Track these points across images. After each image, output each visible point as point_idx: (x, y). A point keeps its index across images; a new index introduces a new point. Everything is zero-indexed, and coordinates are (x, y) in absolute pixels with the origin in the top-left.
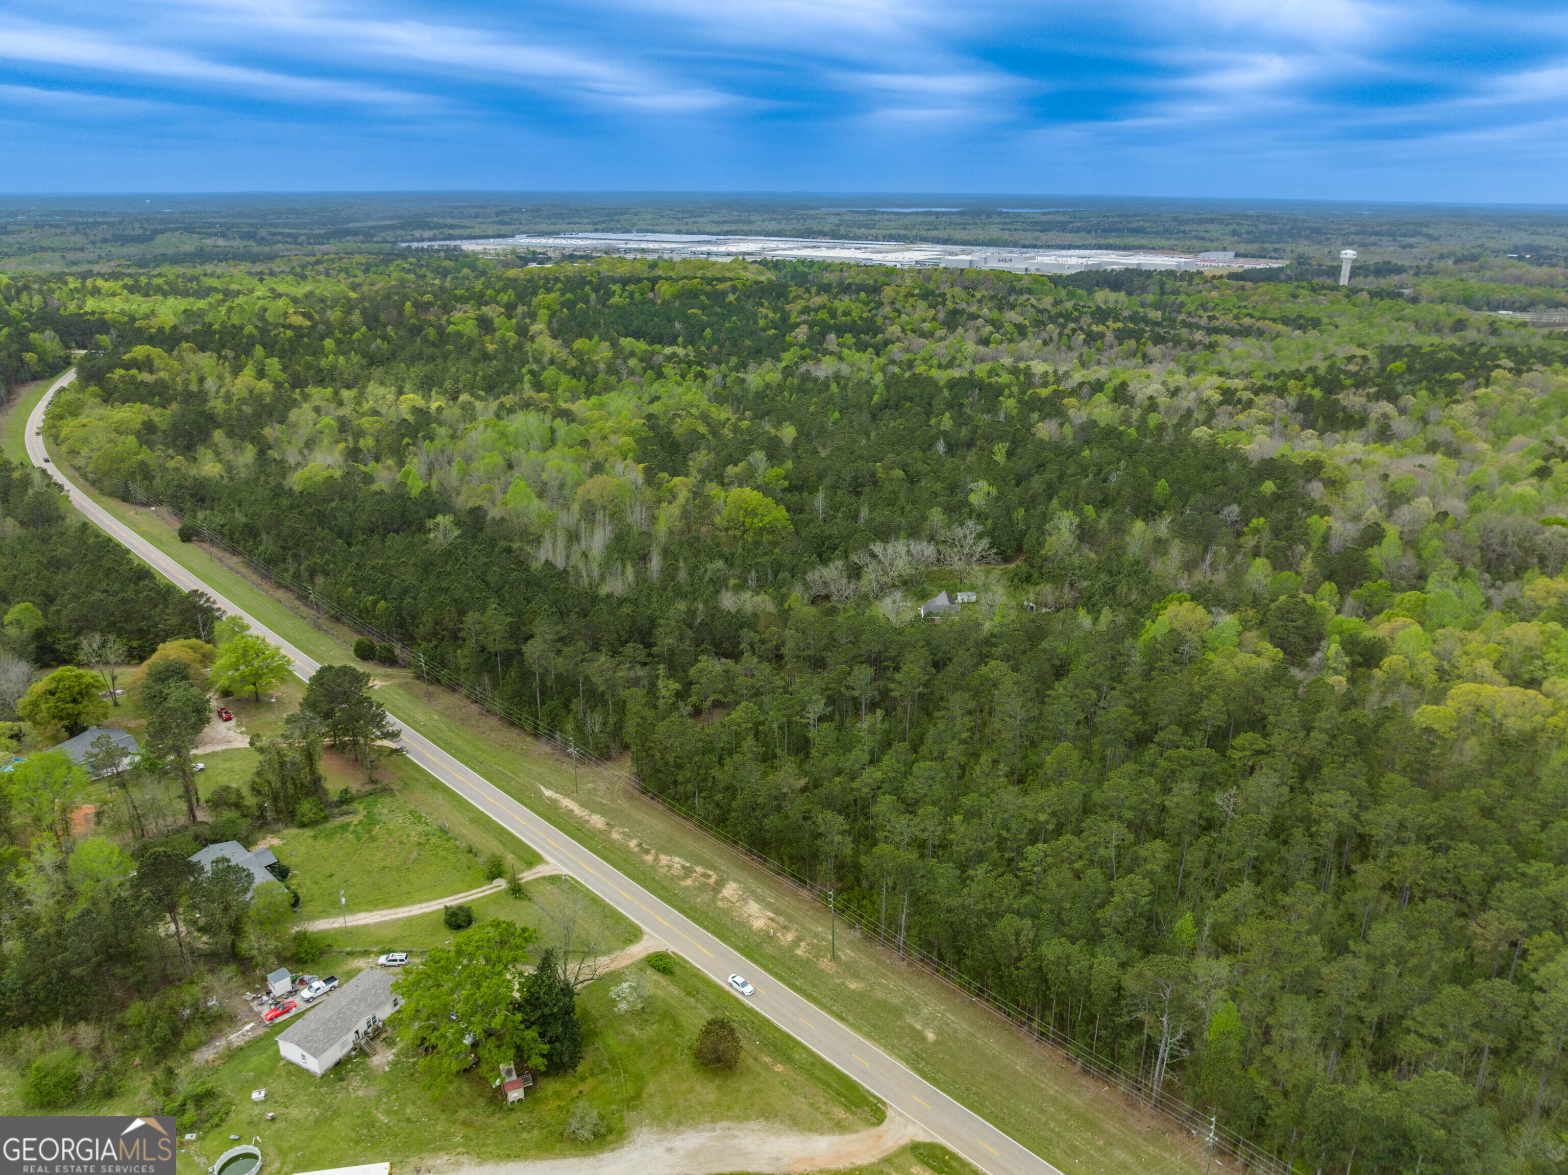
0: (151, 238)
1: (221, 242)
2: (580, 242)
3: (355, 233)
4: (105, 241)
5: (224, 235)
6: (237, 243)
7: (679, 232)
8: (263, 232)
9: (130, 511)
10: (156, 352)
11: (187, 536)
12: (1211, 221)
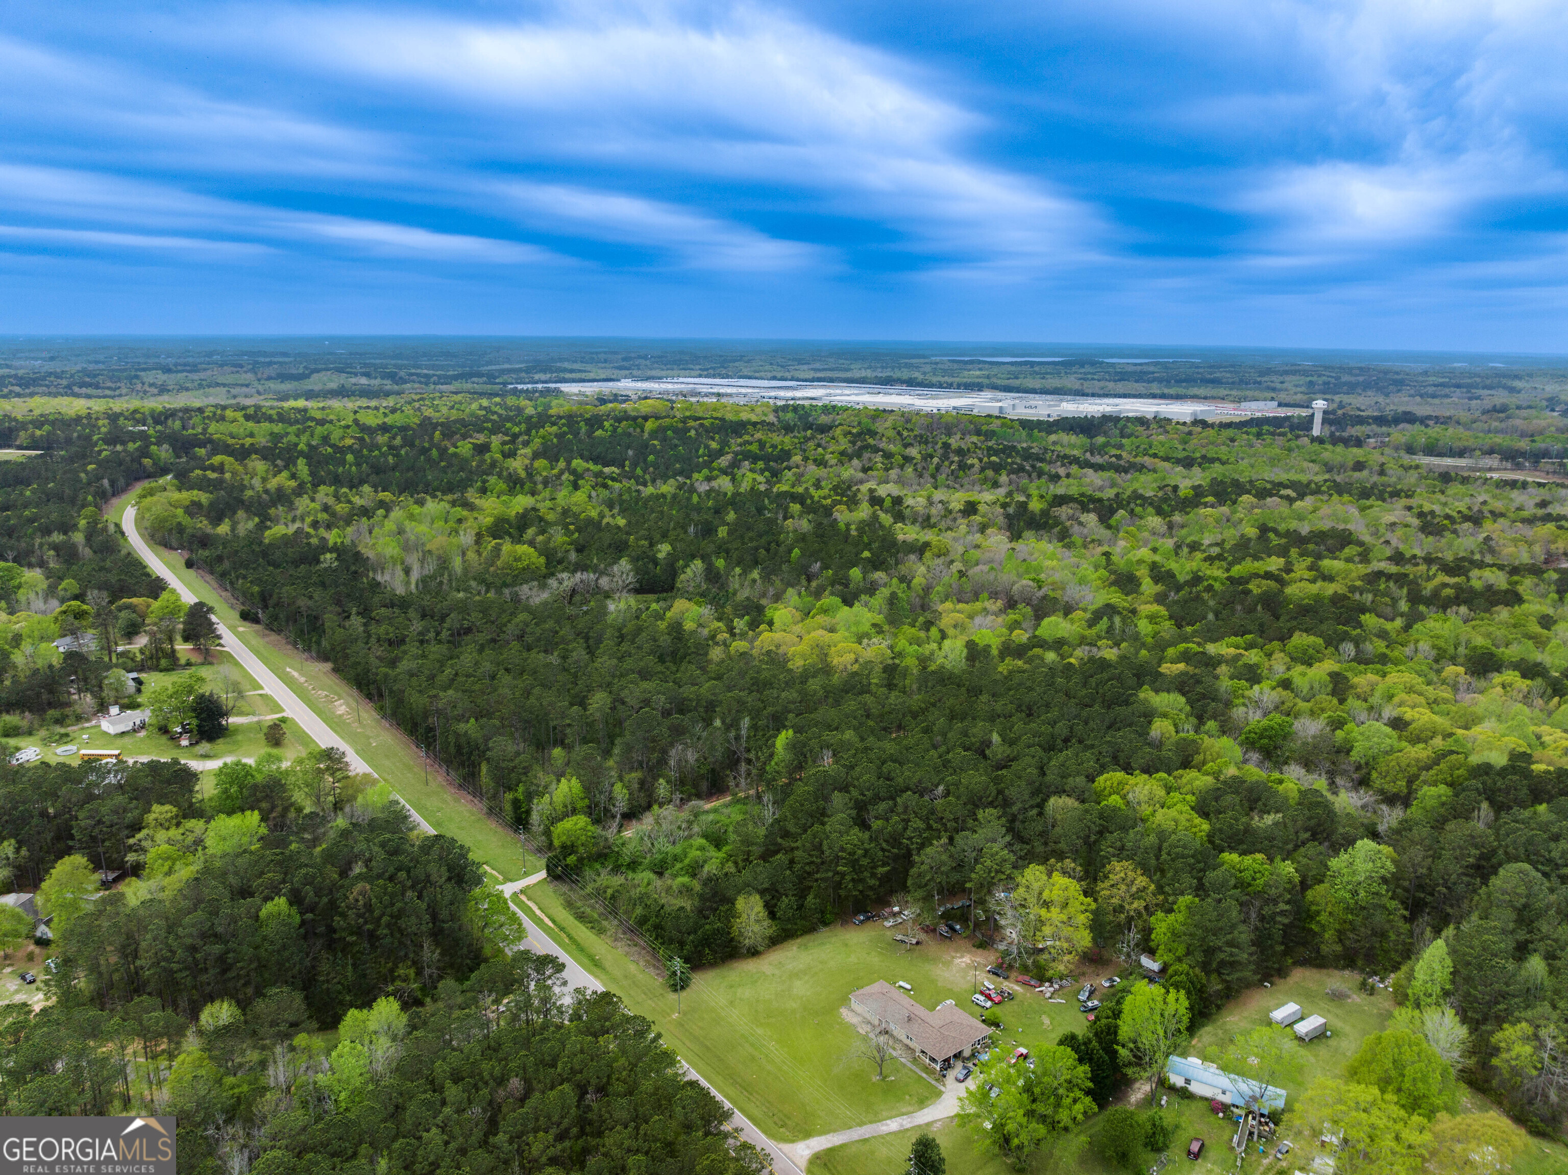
0: (308, 376)
1: (364, 381)
2: (670, 386)
3: (480, 375)
4: (269, 378)
5: (367, 375)
6: (376, 382)
7: (774, 378)
8: (402, 373)
9: (165, 553)
10: (228, 460)
11: (189, 564)
12: (1286, 373)
